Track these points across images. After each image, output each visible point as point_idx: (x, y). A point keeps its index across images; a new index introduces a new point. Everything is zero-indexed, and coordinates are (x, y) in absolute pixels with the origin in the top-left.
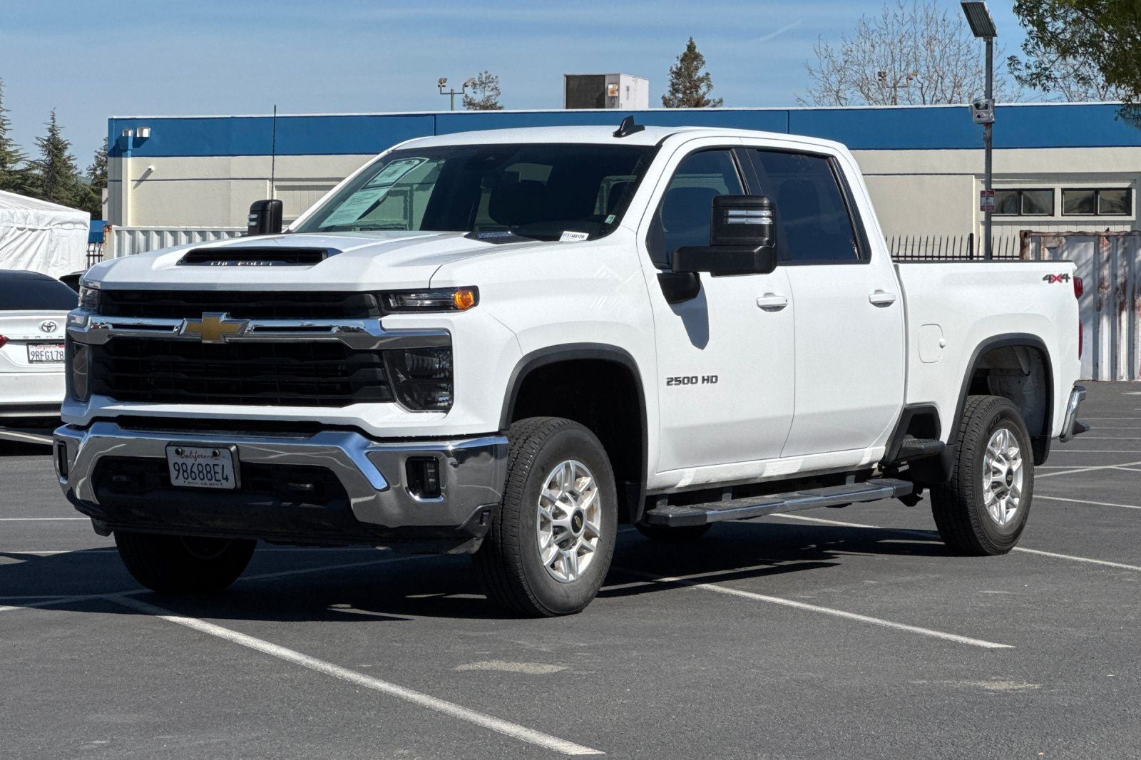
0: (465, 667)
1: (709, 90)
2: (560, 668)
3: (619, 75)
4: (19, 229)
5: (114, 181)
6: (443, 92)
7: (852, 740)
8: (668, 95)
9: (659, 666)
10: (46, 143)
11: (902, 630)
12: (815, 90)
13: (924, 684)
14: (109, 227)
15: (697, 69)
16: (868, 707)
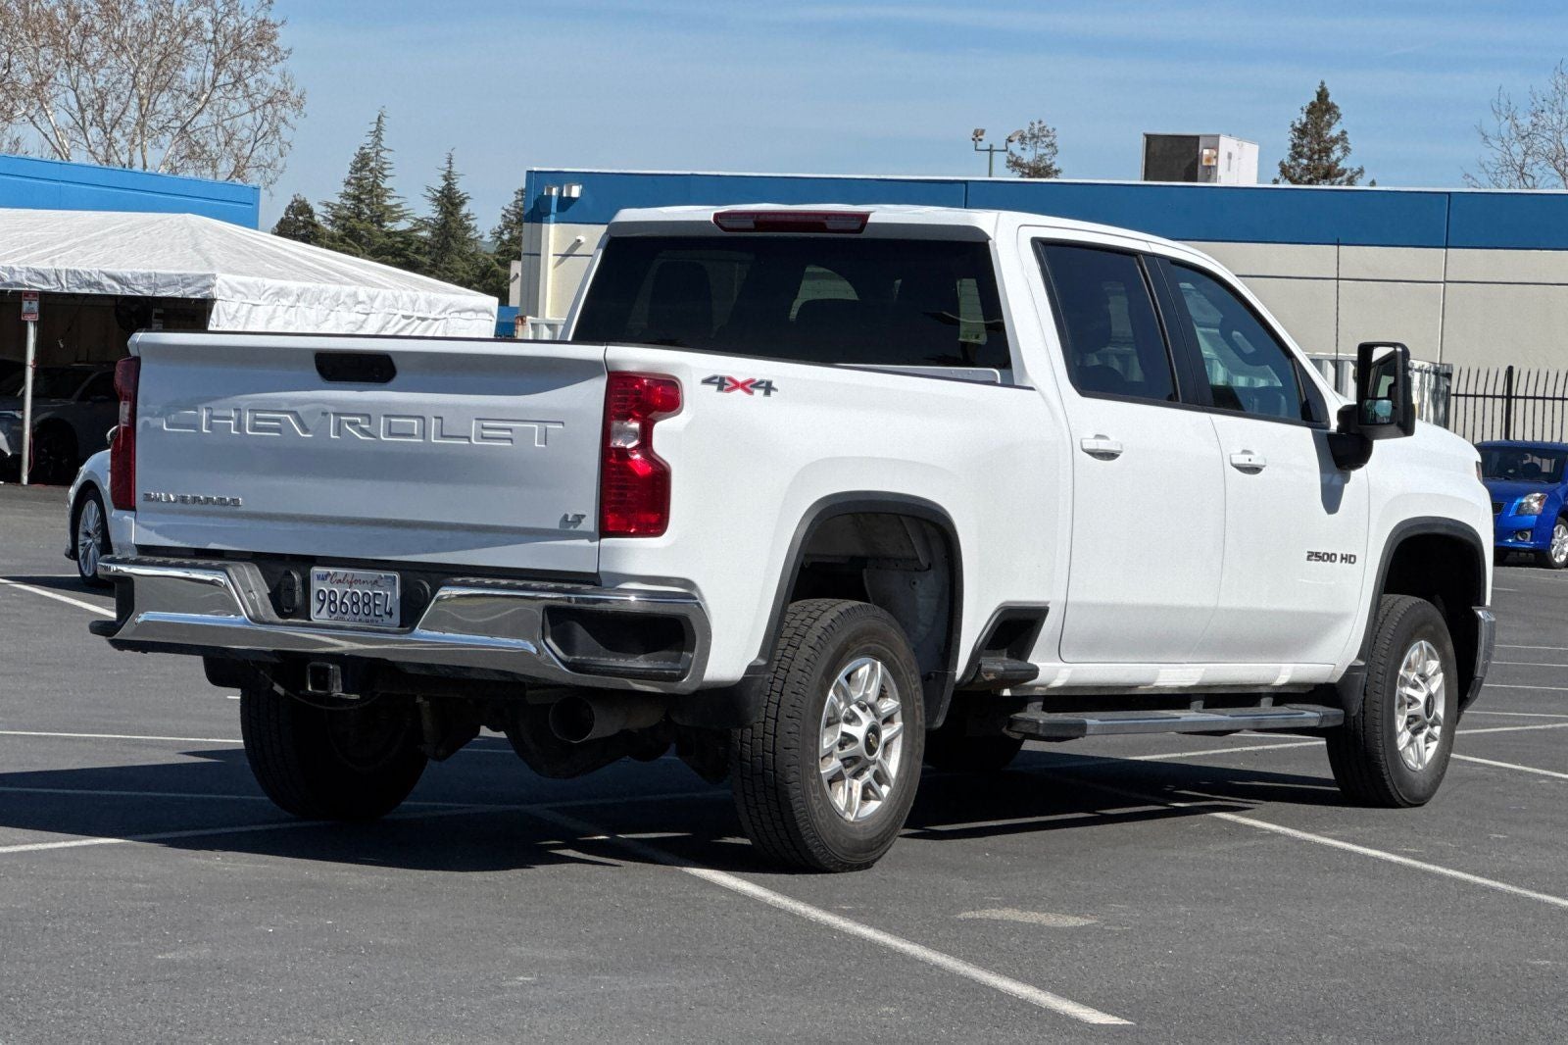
0: (970, 915)
1: (1345, 155)
2: (1088, 922)
3: (1218, 136)
4: (404, 317)
5: (531, 255)
6: (978, 148)
7: (1444, 1025)
8: (1287, 161)
9: (1212, 925)
10: (438, 195)
11: (1530, 898)
12: (1489, 163)
13: (1547, 965)
14: (522, 319)
15: (1329, 125)
16: (1470, 988)
